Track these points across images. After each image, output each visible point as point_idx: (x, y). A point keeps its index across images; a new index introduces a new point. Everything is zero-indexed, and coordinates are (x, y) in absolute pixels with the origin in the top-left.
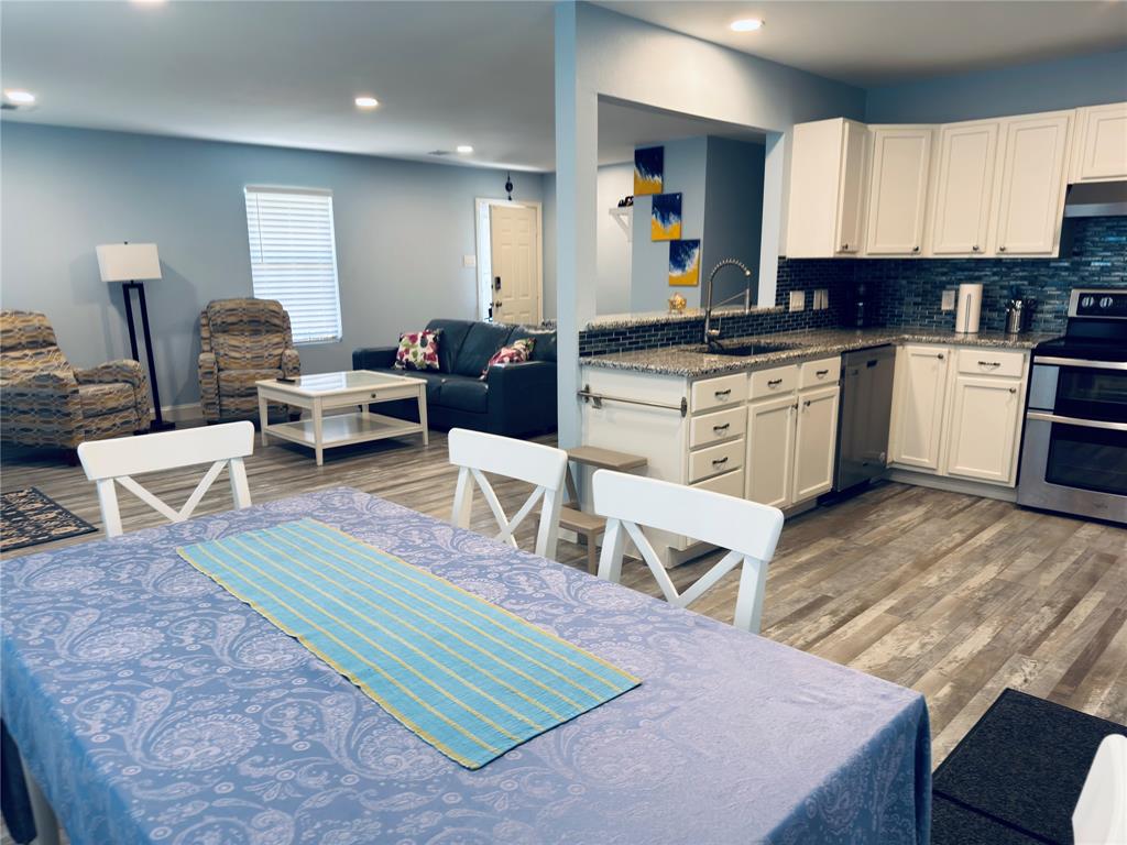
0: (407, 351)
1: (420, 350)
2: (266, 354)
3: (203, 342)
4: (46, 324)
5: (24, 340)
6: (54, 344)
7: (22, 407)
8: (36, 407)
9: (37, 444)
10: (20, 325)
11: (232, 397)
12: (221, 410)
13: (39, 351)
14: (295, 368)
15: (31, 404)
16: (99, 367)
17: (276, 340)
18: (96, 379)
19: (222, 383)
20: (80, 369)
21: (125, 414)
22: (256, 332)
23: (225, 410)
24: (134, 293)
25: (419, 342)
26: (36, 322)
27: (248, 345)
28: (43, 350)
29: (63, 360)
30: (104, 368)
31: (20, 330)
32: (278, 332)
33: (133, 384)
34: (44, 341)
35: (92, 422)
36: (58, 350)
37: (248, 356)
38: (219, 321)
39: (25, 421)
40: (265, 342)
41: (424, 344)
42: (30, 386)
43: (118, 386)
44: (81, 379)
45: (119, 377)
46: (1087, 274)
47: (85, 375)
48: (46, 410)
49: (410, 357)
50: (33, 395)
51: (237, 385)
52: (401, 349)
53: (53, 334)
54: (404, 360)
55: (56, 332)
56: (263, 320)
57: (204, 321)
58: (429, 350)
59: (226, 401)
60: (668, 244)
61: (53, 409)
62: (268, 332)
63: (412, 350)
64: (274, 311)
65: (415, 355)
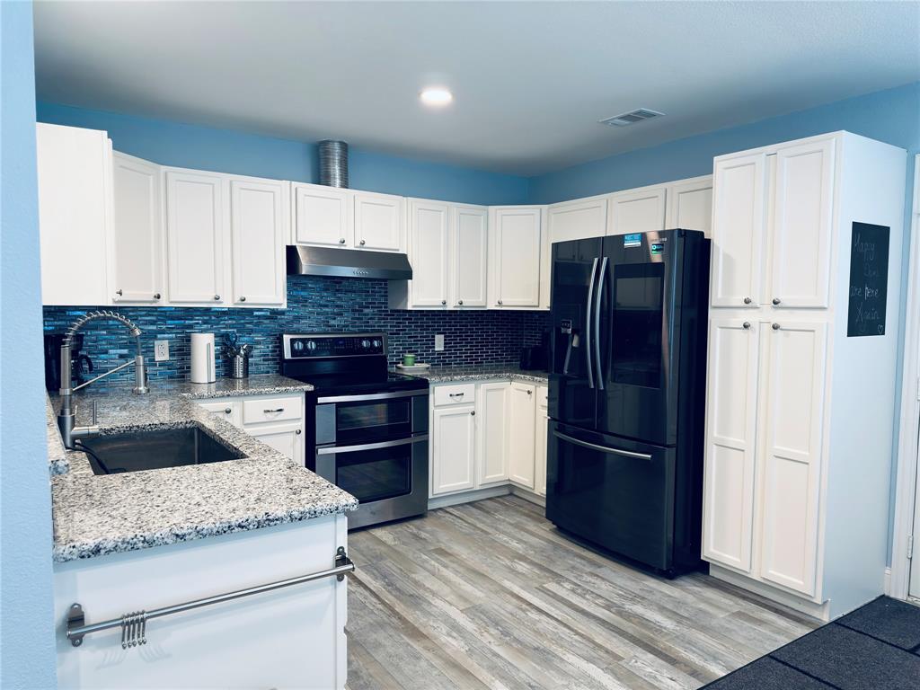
46: (284, 322)
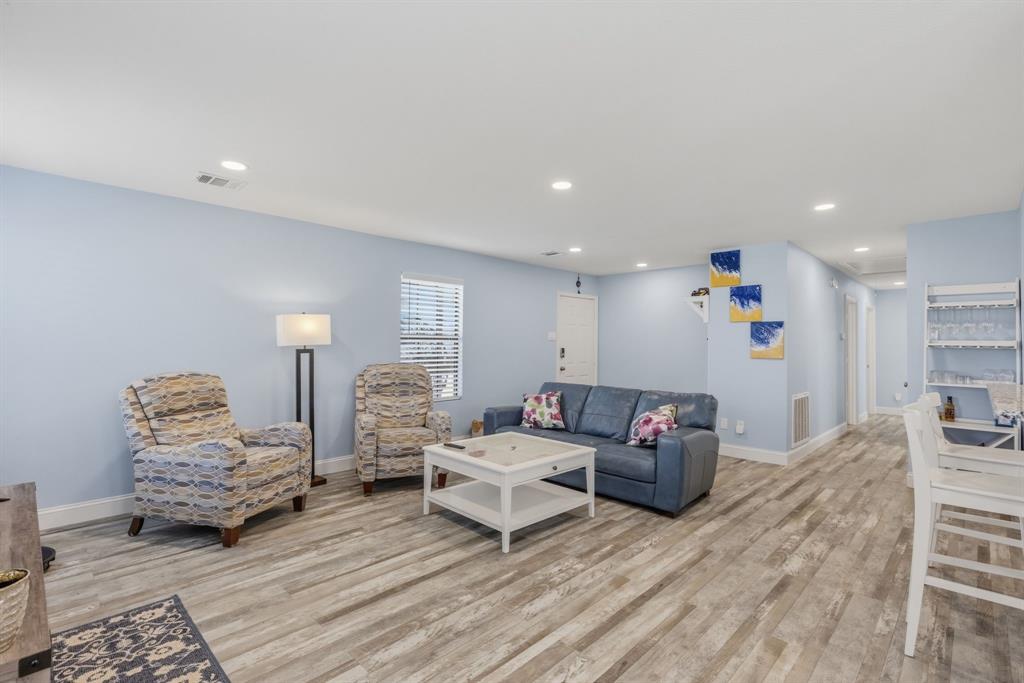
0: (534, 411)
1: (547, 411)
2: (413, 413)
3: (357, 401)
4: (220, 385)
5: (195, 403)
6: (224, 405)
7: (182, 478)
8: (197, 479)
9: (192, 520)
10: (194, 387)
11: (389, 457)
12: (377, 471)
13: (208, 412)
14: (447, 429)
15: (192, 475)
16: (267, 428)
17: (422, 400)
18: (262, 441)
19: (381, 445)
20: (246, 431)
21: (289, 480)
22: (404, 393)
23: (381, 471)
24: (305, 357)
25: (544, 403)
26: (210, 385)
27: (398, 404)
28: (213, 412)
29: (231, 421)
30: (271, 430)
31: (193, 392)
32: (423, 393)
33: (299, 448)
34: (216, 403)
35: (255, 494)
36: (228, 411)
37: (398, 415)
38: (374, 383)
39: (182, 494)
40: (412, 403)
41: (549, 405)
42: (194, 455)
43: (284, 450)
44: (246, 440)
45: (287, 441)
47: (251, 437)
48: (209, 483)
49: (539, 418)
50: (196, 466)
51: (395, 446)
52: (528, 408)
53: (224, 396)
54: (531, 419)
55: (227, 394)
56: (412, 382)
57: (360, 383)
58: (555, 410)
59: (383, 462)
60: (749, 324)
61: (216, 482)
62: (414, 393)
63: (538, 411)
64: (420, 375)
65: (542, 414)
